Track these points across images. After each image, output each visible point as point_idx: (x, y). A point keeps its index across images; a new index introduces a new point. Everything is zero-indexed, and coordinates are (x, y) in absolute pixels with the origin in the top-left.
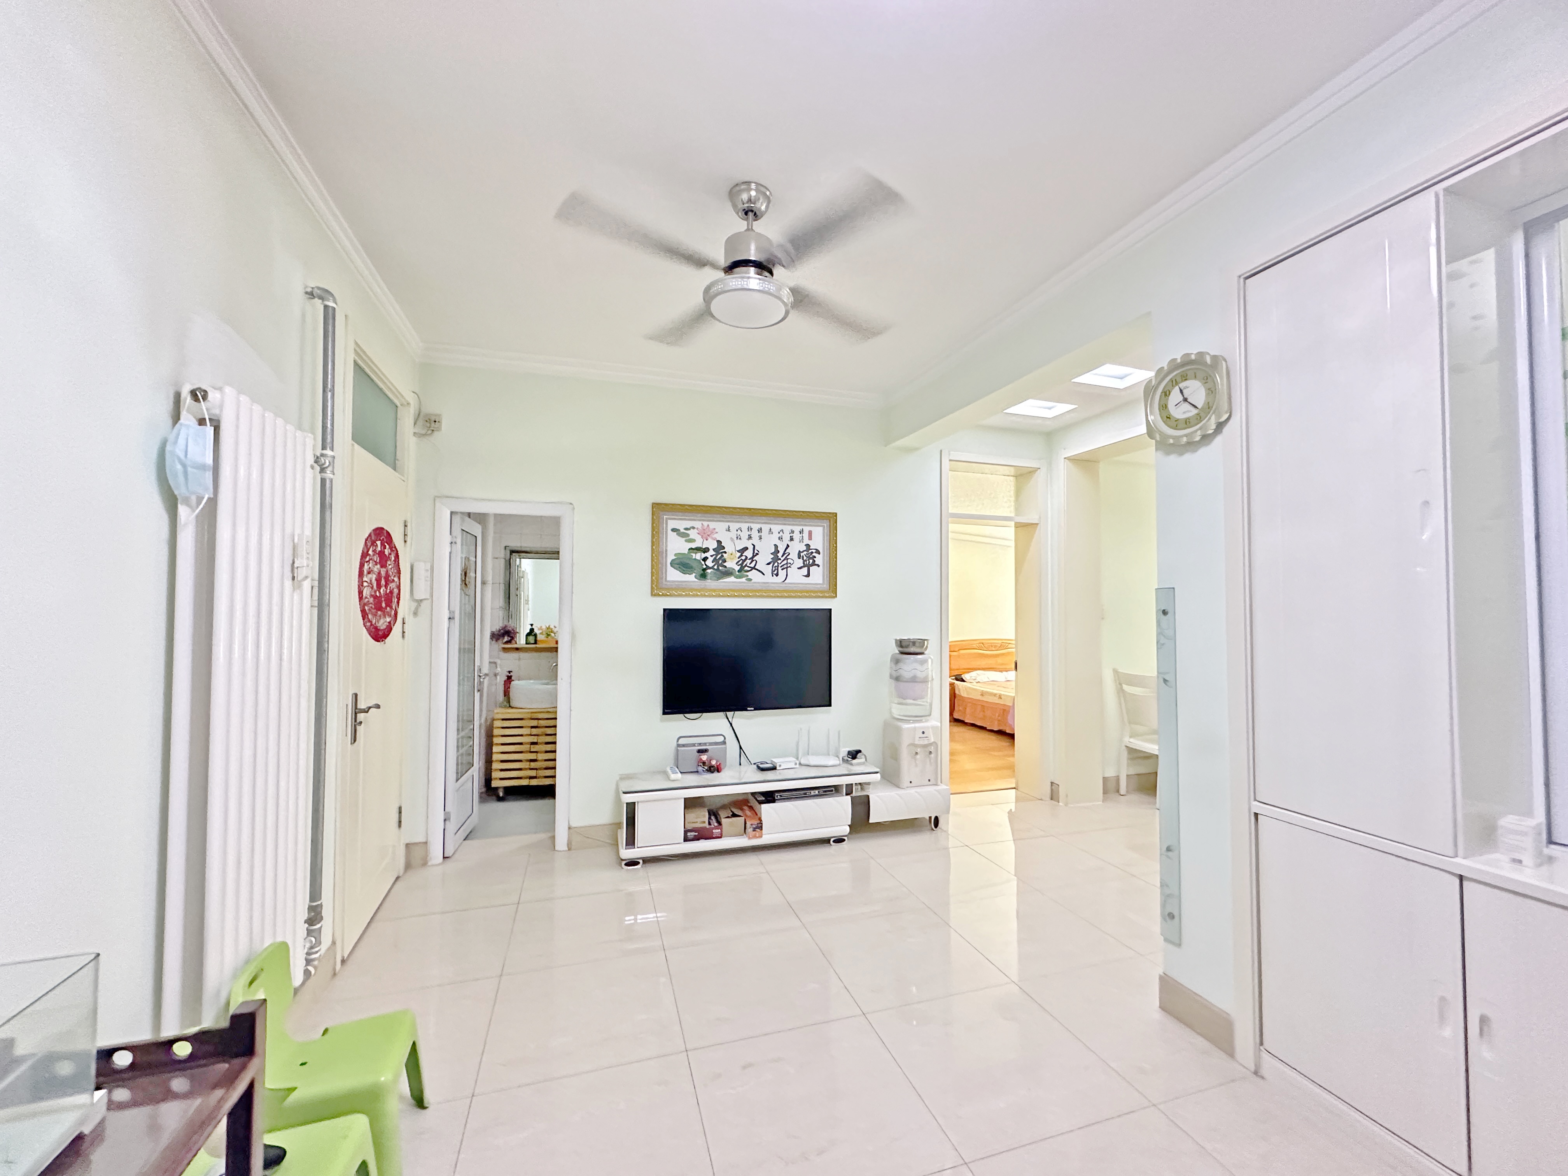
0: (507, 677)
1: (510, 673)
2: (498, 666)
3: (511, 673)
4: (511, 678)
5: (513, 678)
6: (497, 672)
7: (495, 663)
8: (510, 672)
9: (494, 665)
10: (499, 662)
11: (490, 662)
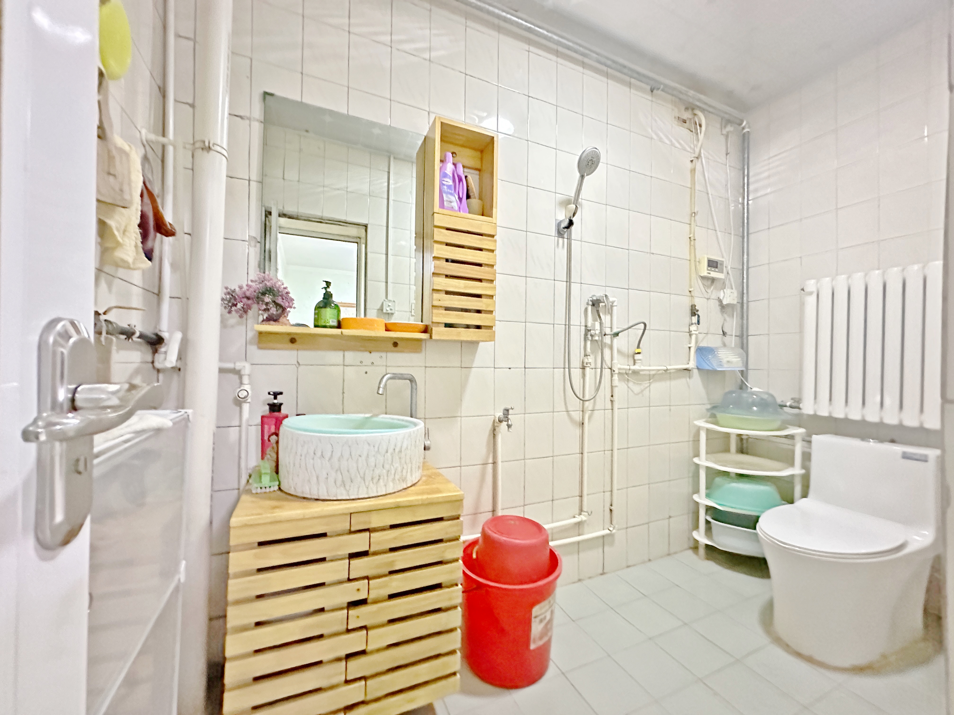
0: (267, 407)
1: (275, 398)
2: (246, 380)
3: (278, 397)
4: (279, 410)
5: (284, 410)
6: (243, 394)
7: (238, 373)
8: (276, 395)
9: (235, 378)
10: (246, 368)
11: (222, 371)
